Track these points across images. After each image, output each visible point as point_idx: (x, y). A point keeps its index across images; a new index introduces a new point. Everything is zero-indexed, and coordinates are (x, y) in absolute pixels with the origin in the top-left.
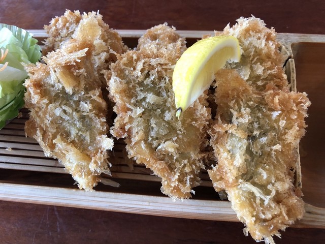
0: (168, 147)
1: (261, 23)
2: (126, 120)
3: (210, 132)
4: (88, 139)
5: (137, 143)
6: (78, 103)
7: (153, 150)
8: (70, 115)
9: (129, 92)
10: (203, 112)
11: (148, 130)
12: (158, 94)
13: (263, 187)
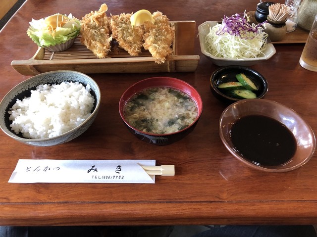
0: (130, 38)
1: (161, 13)
2: (116, 32)
3: (143, 36)
4: (103, 41)
5: (120, 38)
6: (100, 30)
7: (125, 41)
8: (97, 33)
9: (117, 24)
10: (141, 31)
11: (123, 34)
12: (126, 24)
13: (159, 46)
